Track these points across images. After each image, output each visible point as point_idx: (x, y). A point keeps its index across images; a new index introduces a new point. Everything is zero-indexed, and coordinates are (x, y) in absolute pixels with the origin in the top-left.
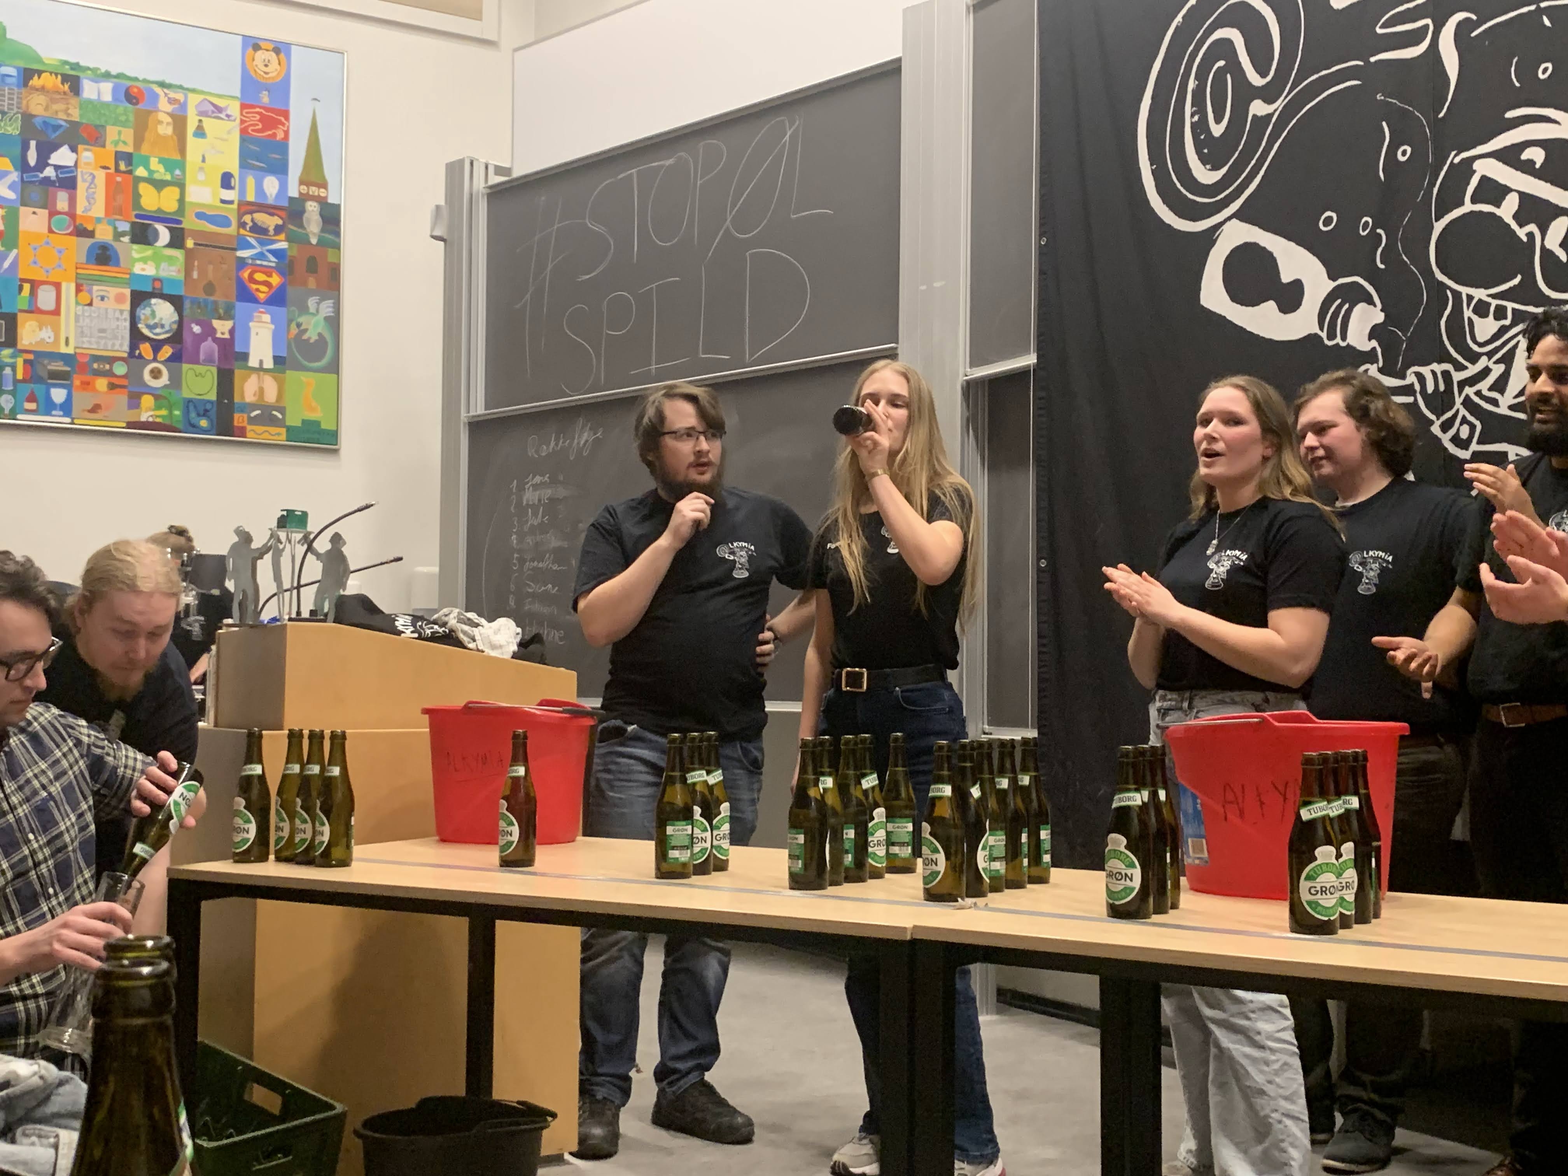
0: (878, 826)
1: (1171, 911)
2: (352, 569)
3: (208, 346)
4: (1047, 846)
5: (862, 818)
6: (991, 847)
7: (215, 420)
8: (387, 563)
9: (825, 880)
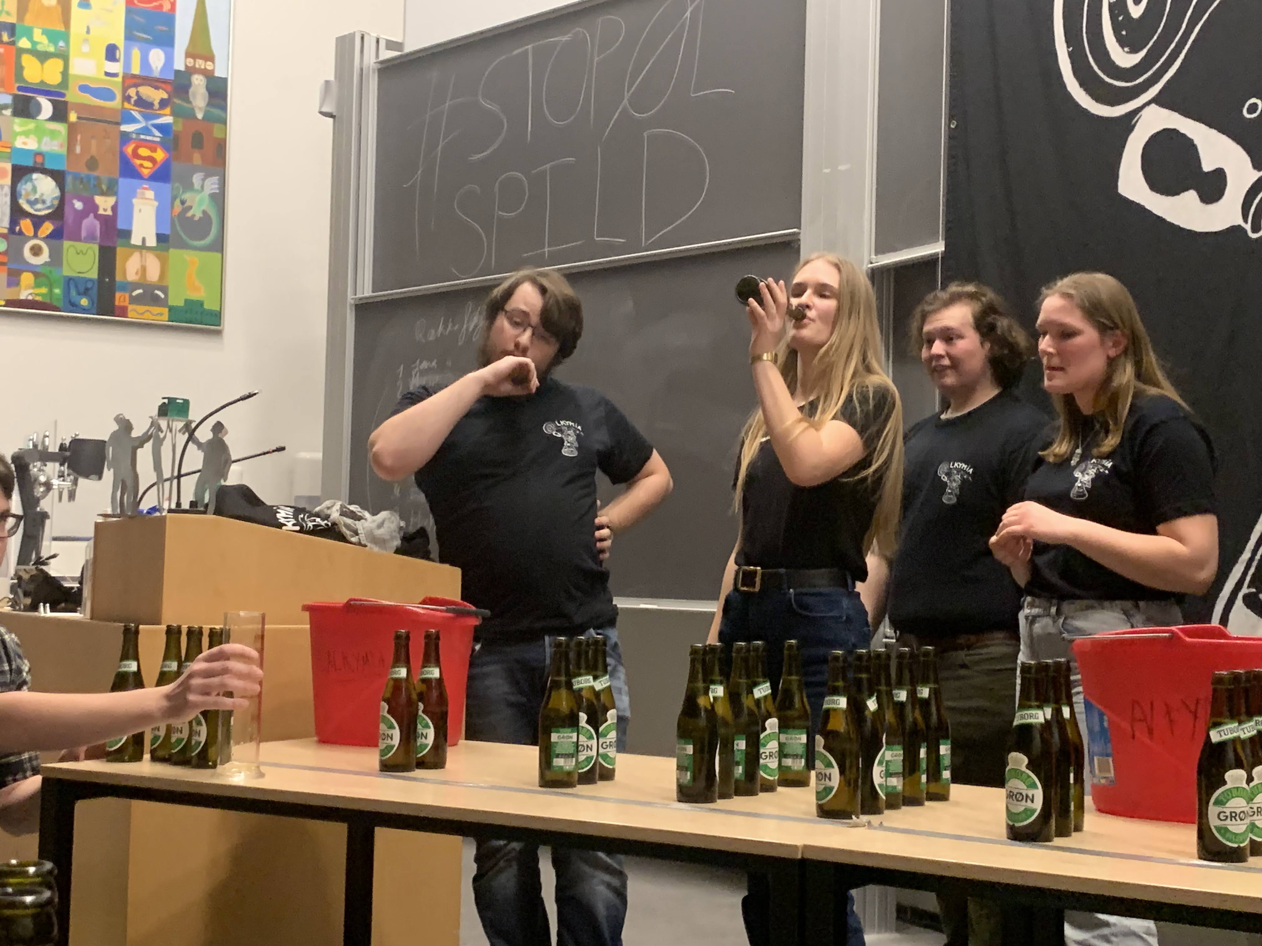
0: (770, 737)
1: (1073, 834)
2: (233, 458)
3: (90, 223)
4: (947, 761)
5: (754, 729)
6: (887, 762)
7: (96, 300)
8: (268, 453)
9: (714, 792)
